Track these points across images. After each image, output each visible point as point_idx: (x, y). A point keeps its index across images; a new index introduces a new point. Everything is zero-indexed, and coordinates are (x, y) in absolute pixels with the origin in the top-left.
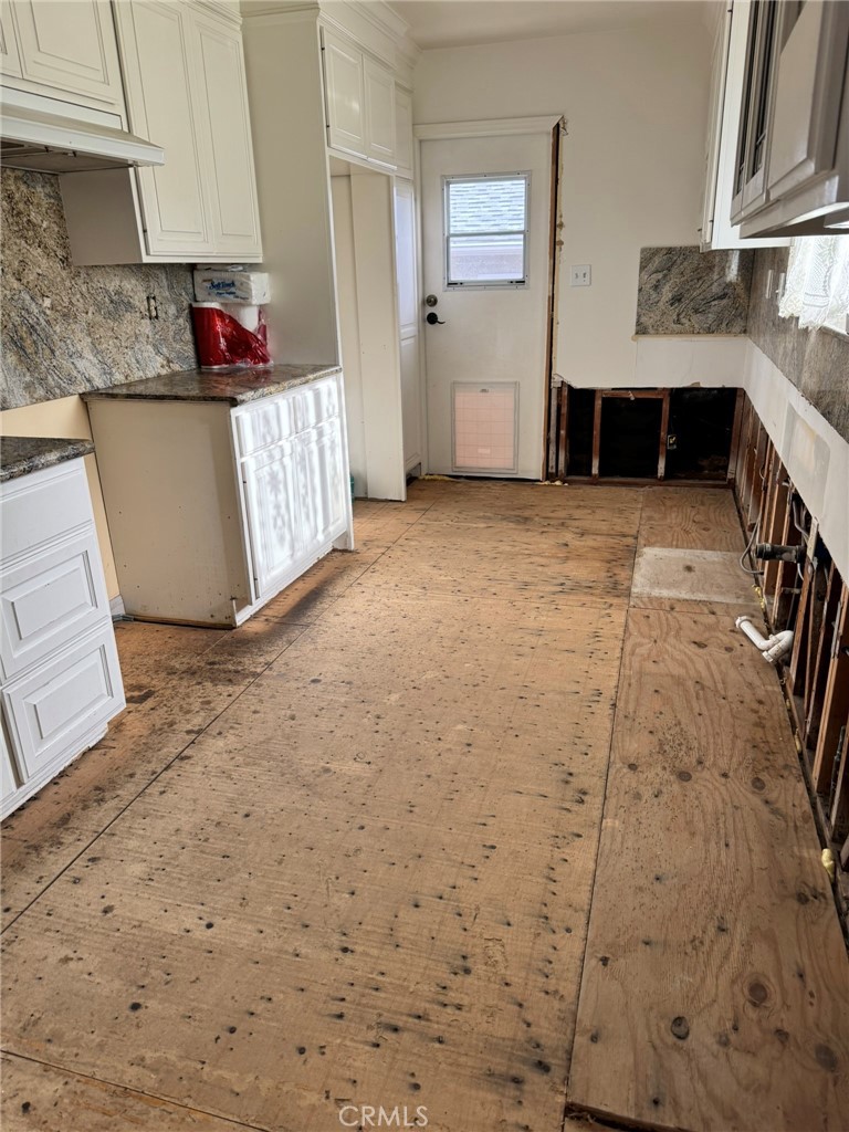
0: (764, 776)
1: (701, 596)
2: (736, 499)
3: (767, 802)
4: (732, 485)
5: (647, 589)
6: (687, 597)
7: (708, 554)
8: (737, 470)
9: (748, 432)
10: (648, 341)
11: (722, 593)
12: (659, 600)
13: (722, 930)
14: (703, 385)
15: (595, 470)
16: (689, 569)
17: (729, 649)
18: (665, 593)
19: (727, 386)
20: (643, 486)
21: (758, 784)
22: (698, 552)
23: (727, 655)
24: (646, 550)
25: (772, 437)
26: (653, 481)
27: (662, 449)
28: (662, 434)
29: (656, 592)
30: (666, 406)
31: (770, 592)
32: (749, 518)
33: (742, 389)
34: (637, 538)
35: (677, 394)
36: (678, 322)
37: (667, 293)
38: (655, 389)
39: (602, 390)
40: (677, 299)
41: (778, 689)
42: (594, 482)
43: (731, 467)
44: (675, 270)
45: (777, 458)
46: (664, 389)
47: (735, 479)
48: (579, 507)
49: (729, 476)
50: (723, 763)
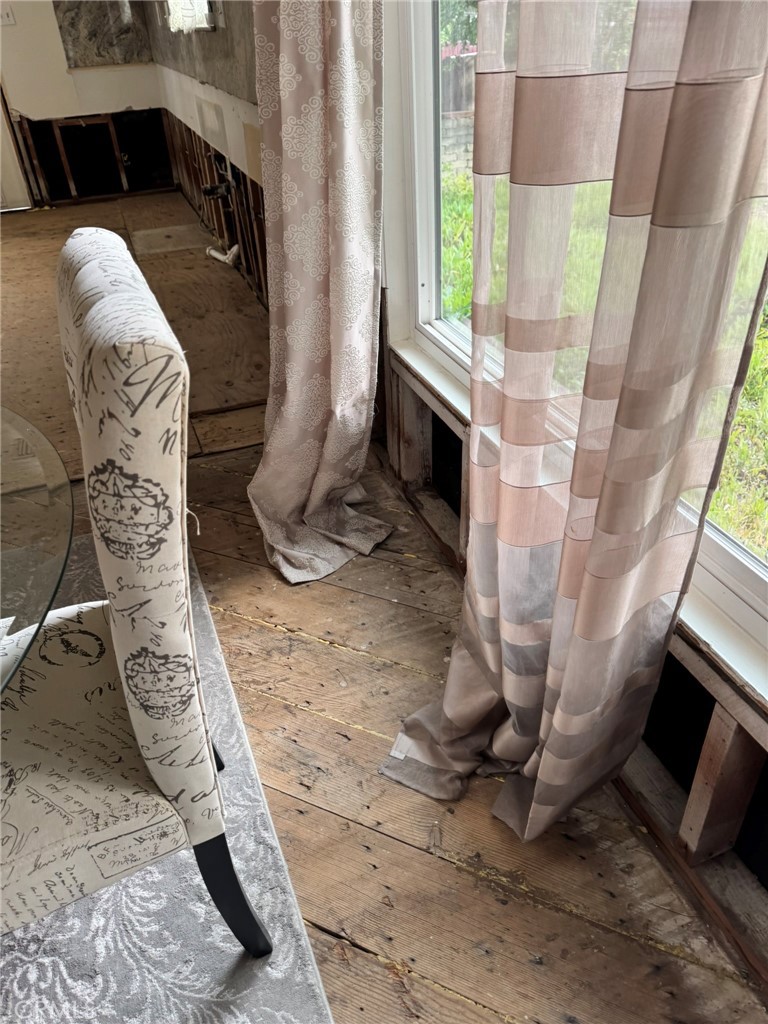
0: (242, 308)
1: (182, 248)
2: (185, 196)
3: (246, 315)
4: (179, 188)
5: (146, 251)
6: (175, 249)
7: (177, 228)
8: (181, 176)
9: (178, 141)
11: (192, 244)
13: (237, 356)
14: (135, 108)
15: (74, 193)
16: (168, 237)
18: (158, 251)
19: (153, 107)
20: (115, 199)
21: (239, 311)
22: (170, 228)
23: (207, 269)
24: (136, 233)
25: (193, 128)
26: (122, 194)
27: (120, 166)
28: (117, 153)
29: (152, 251)
30: (112, 129)
31: (222, 236)
32: (196, 202)
33: (166, 110)
35: (116, 117)
36: (99, 55)
37: (83, 29)
38: (99, 115)
39: (56, 121)
40: (93, 34)
42: (76, 203)
45: (199, 138)
46: (106, 115)
47: (180, 183)
49: (176, 182)
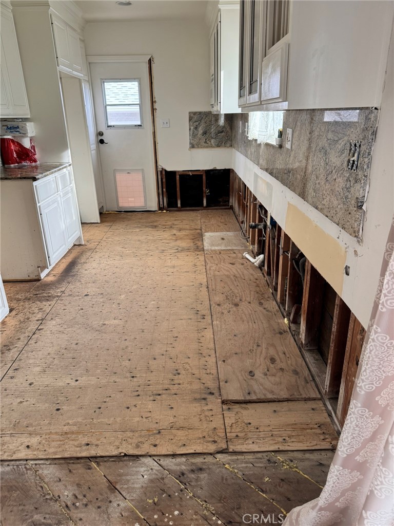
0: (262, 301)
1: (229, 248)
2: (234, 213)
3: (265, 308)
4: (232, 208)
5: (210, 248)
6: (224, 249)
7: (228, 233)
8: (234, 202)
9: (236, 186)
10: (195, 151)
11: (236, 246)
12: (215, 250)
13: (258, 346)
14: (217, 168)
15: (179, 205)
16: (223, 239)
17: (242, 264)
18: (216, 248)
19: (227, 168)
20: (198, 210)
21: (261, 304)
22: (225, 233)
23: (242, 266)
24: (206, 234)
25: (248, 185)
26: (202, 208)
27: (204, 195)
28: (204, 189)
29: (213, 248)
30: (204, 177)
31: (253, 243)
32: (241, 219)
33: (232, 169)
34: (201, 230)
35: (208, 172)
36: (206, 142)
37: (200, 131)
38: (199, 170)
39: (179, 172)
40: (205, 133)
41: (261, 275)
42: (179, 210)
43: (231, 201)
44: (203, 121)
45: (251, 192)
46: (203, 170)
47: (232, 205)
48: (175, 220)
49: (230, 204)
50: (248, 299)
